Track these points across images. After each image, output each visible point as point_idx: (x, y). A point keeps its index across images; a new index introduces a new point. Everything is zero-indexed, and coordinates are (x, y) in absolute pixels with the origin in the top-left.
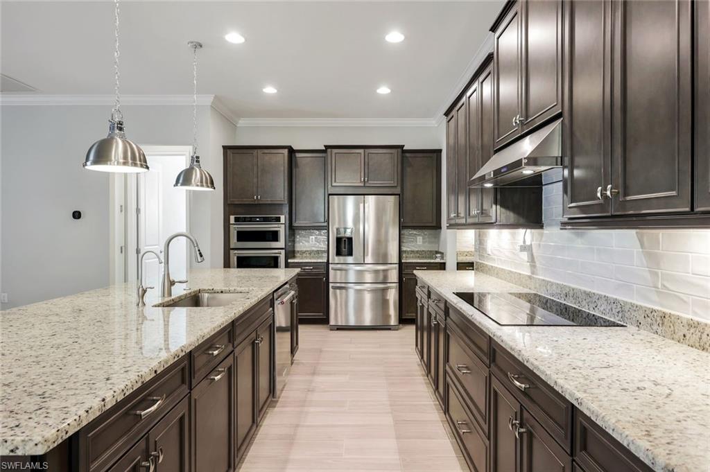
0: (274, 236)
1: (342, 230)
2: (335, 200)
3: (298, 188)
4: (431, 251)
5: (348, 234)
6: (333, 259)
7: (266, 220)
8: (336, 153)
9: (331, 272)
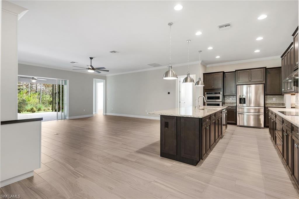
0: (218, 98)
1: (242, 96)
2: (239, 87)
3: (226, 84)
4: (279, 103)
5: (244, 97)
6: (238, 105)
7: (216, 93)
8: (239, 72)
9: (238, 109)
